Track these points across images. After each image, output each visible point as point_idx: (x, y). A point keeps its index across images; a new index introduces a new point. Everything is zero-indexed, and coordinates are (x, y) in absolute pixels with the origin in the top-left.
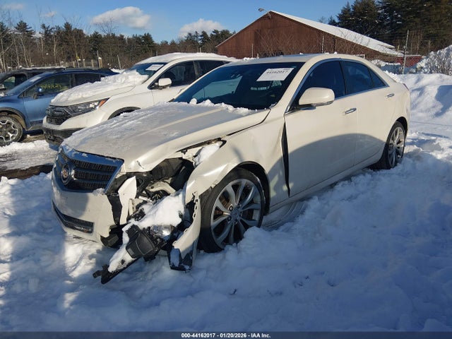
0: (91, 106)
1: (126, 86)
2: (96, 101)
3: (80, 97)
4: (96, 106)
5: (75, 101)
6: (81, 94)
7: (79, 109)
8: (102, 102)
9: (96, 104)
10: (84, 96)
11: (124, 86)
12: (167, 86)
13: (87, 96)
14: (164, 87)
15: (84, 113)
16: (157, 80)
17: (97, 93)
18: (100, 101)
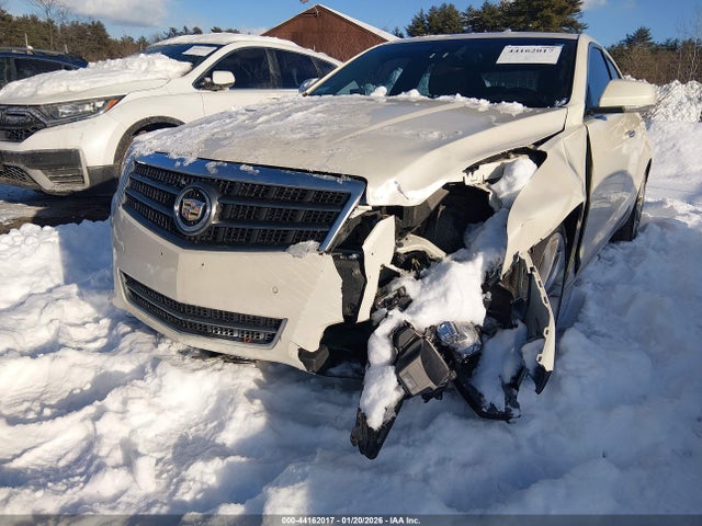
0: (88, 108)
1: (154, 77)
2: (99, 100)
3: (63, 89)
4: (99, 109)
5: (54, 96)
6: (64, 84)
7: (63, 113)
8: (112, 101)
9: (99, 104)
10: (72, 89)
11: (149, 77)
12: (226, 85)
13: (79, 88)
14: (221, 87)
15: (75, 120)
16: (209, 73)
17: (97, 86)
18: (107, 100)
